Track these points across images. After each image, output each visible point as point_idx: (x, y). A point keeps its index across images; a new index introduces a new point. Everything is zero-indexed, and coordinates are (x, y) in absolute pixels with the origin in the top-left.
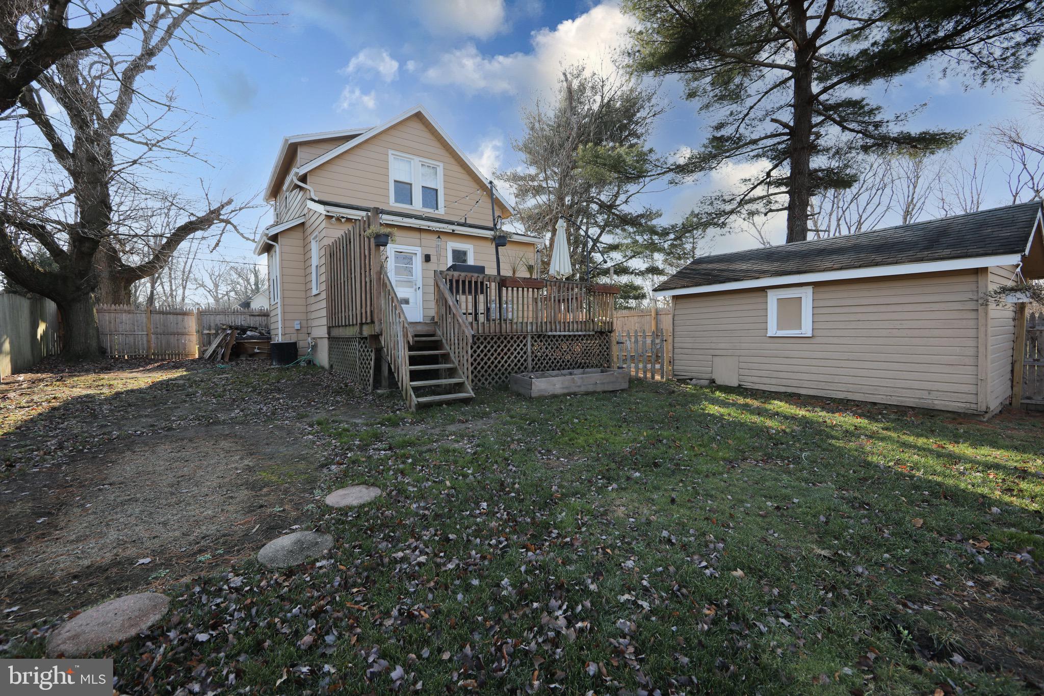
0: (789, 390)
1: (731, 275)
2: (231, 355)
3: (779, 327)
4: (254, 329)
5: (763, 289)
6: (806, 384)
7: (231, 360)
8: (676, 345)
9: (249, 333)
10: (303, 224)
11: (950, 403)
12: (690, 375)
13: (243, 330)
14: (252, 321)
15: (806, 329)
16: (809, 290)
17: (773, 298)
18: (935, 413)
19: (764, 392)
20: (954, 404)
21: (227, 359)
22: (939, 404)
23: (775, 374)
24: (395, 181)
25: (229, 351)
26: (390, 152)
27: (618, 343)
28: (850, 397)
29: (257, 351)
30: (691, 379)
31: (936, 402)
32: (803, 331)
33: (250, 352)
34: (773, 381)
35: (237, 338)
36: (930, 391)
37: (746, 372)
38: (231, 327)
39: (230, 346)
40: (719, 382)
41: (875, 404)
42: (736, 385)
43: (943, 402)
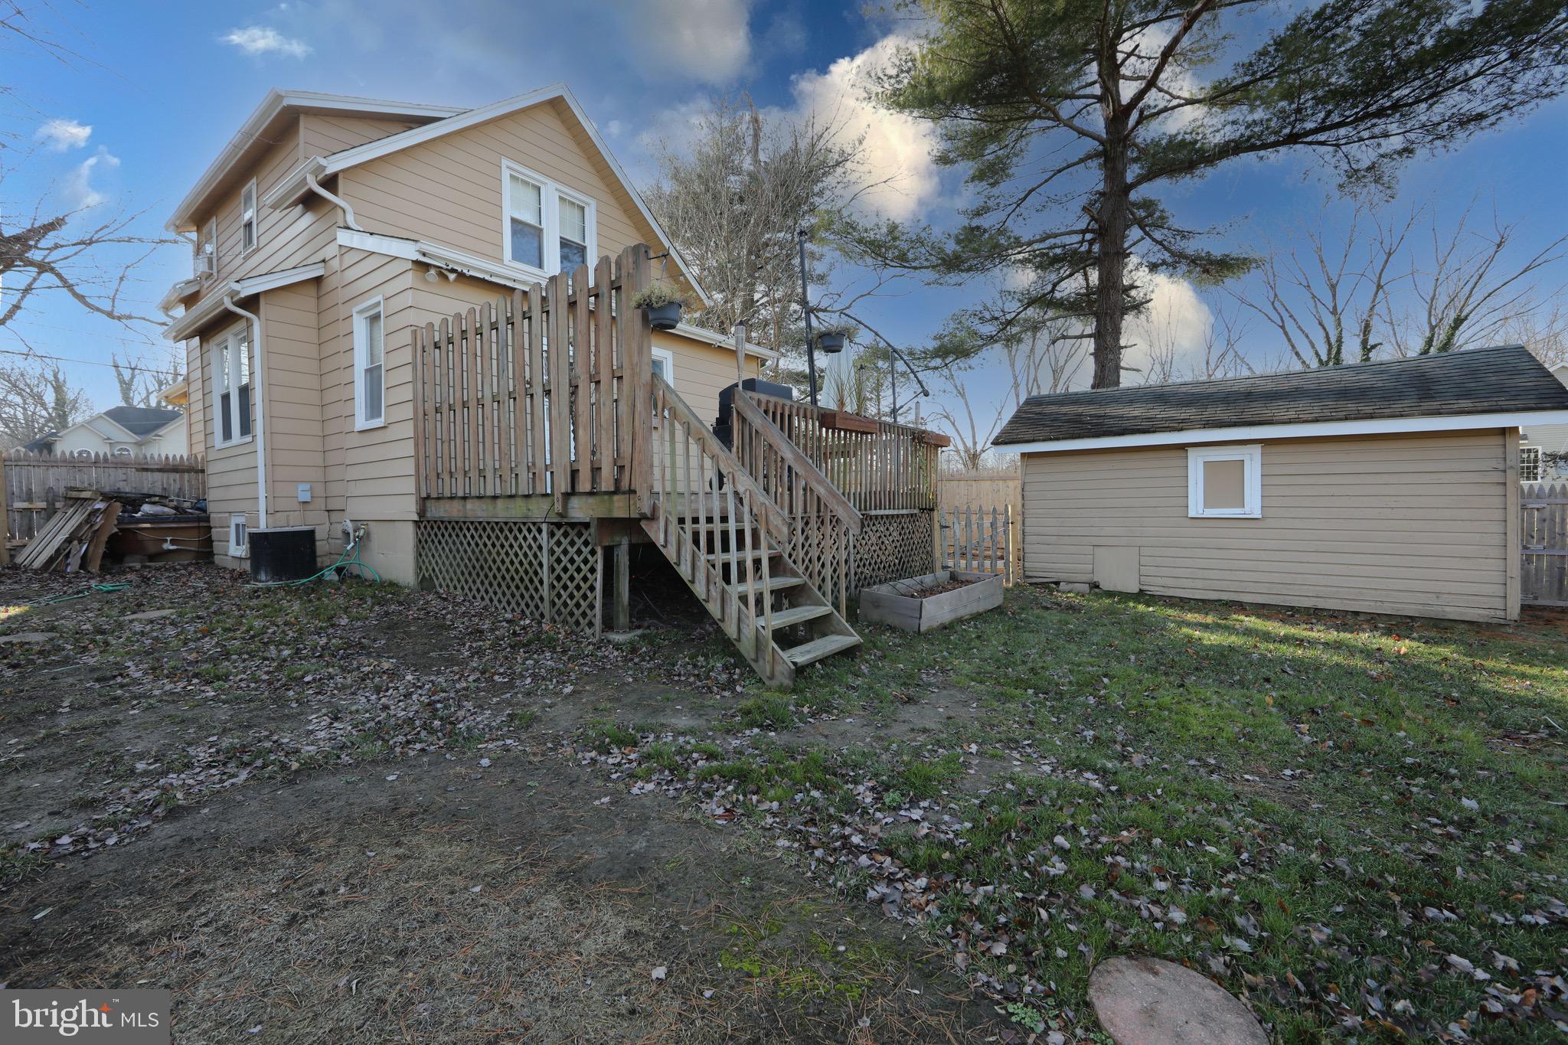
0: (1225, 597)
1: (1127, 424)
2: (105, 556)
3: (1207, 504)
4: (162, 499)
5: (1183, 447)
6: (1252, 587)
7: (104, 569)
8: (1027, 529)
9: (147, 508)
10: (318, 280)
11: (1468, 610)
12: (1055, 577)
13: (132, 502)
14: (152, 483)
15: (1253, 505)
16: (1257, 450)
17: (1196, 461)
18: (1446, 624)
19: (1181, 599)
20: (1472, 610)
21: (95, 568)
22: (1452, 613)
23: (1201, 574)
24: (514, 221)
25: (102, 549)
26: (505, 162)
27: (943, 527)
28: (1321, 604)
29: (167, 546)
30: (1057, 583)
31: (1447, 609)
32: (1247, 509)
33: (152, 548)
34: (1199, 584)
35: (120, 521)
36: (1438, 594)
37: (1152, 571)
38: (107, 497)
39: (104, 538)
40: (1106, 585)
41: (1356, 613)
42: (1136, 590)
43: (1457, 609)
